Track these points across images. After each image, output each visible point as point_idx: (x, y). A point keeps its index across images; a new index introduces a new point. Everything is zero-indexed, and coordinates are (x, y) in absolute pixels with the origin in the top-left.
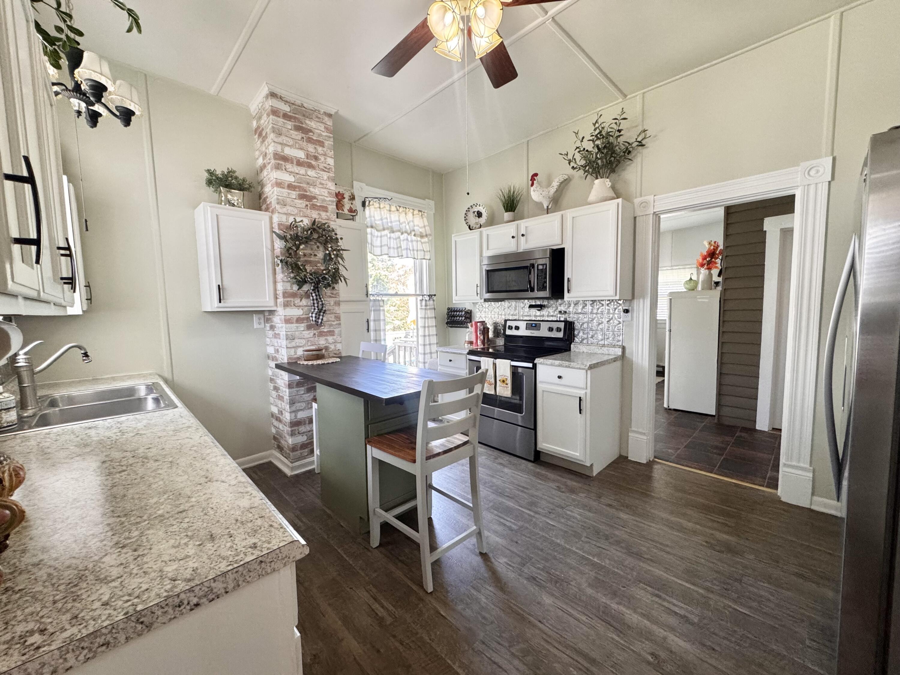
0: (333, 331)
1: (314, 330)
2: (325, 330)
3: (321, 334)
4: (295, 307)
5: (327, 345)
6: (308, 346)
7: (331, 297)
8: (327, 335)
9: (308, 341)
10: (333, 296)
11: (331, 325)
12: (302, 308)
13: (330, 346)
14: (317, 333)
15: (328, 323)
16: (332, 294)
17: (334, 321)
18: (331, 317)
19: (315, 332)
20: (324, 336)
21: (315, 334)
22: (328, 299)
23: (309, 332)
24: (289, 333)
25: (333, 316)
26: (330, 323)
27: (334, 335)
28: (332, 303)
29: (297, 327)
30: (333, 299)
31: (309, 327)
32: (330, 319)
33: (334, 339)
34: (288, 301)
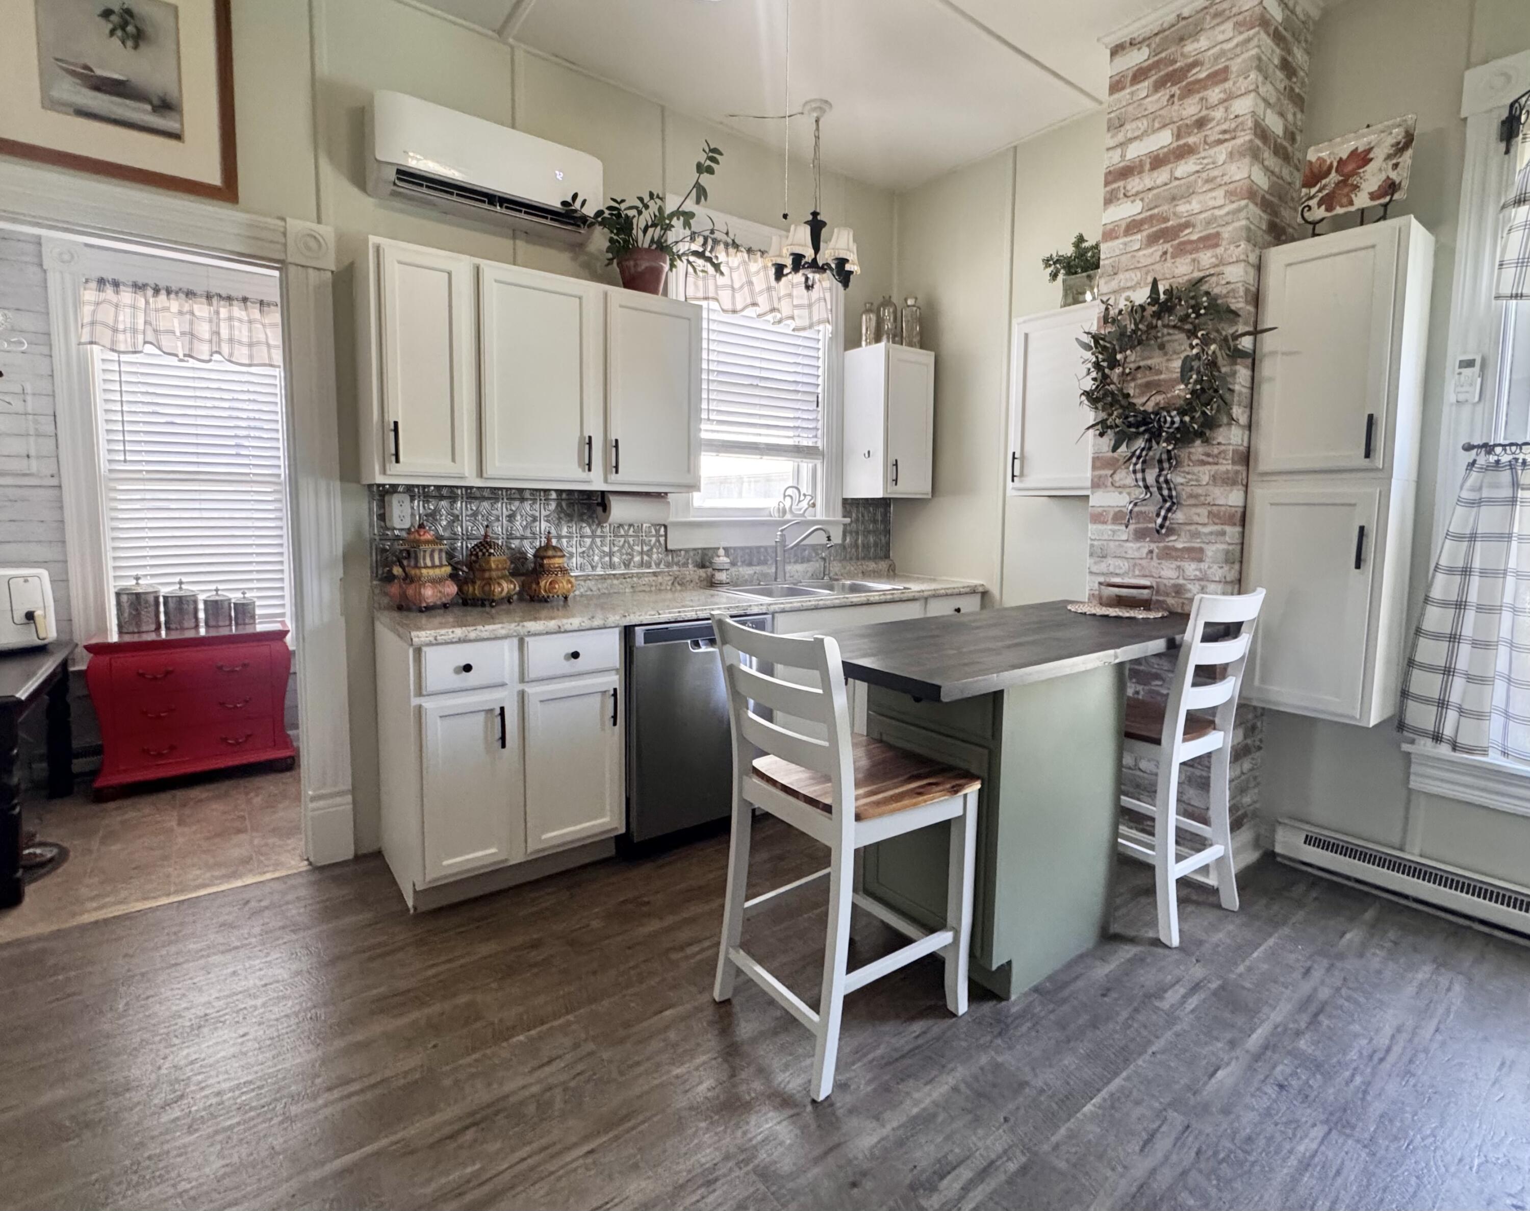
0: (1201, 550)
1: (1152, 541)
2: (1179, 545)
3: (1168, 554)
4: (1113, 489)
5: (1181, 581)
6: (1135, 577)
7: (1203, 463)
8: (1182, 559)
9: (1135, 565)
10: (1210, 460)
11: (1195, 535)
12: (1128, 490)
13: (1189, 586)
14: (1156, 551)
15: (1188, 528)
16: (1208, 455)
17: (1204, 525)
18: (1199, 515)
19: (1153, 546)
20: (1176, 559)
21: (1151, 552)
22: (1196, 469)
23: (1138, 545)
24: (1096, 543)
25: (1204, 511)
26: (1193, 528)
27: (1201, 560)
28: (1205, 479)
29: (1114, 532)
30: (1208, 467)
31: (1140, 535)
32: (1196, 519)
33: (1200, 570)
34: (1100, 477)
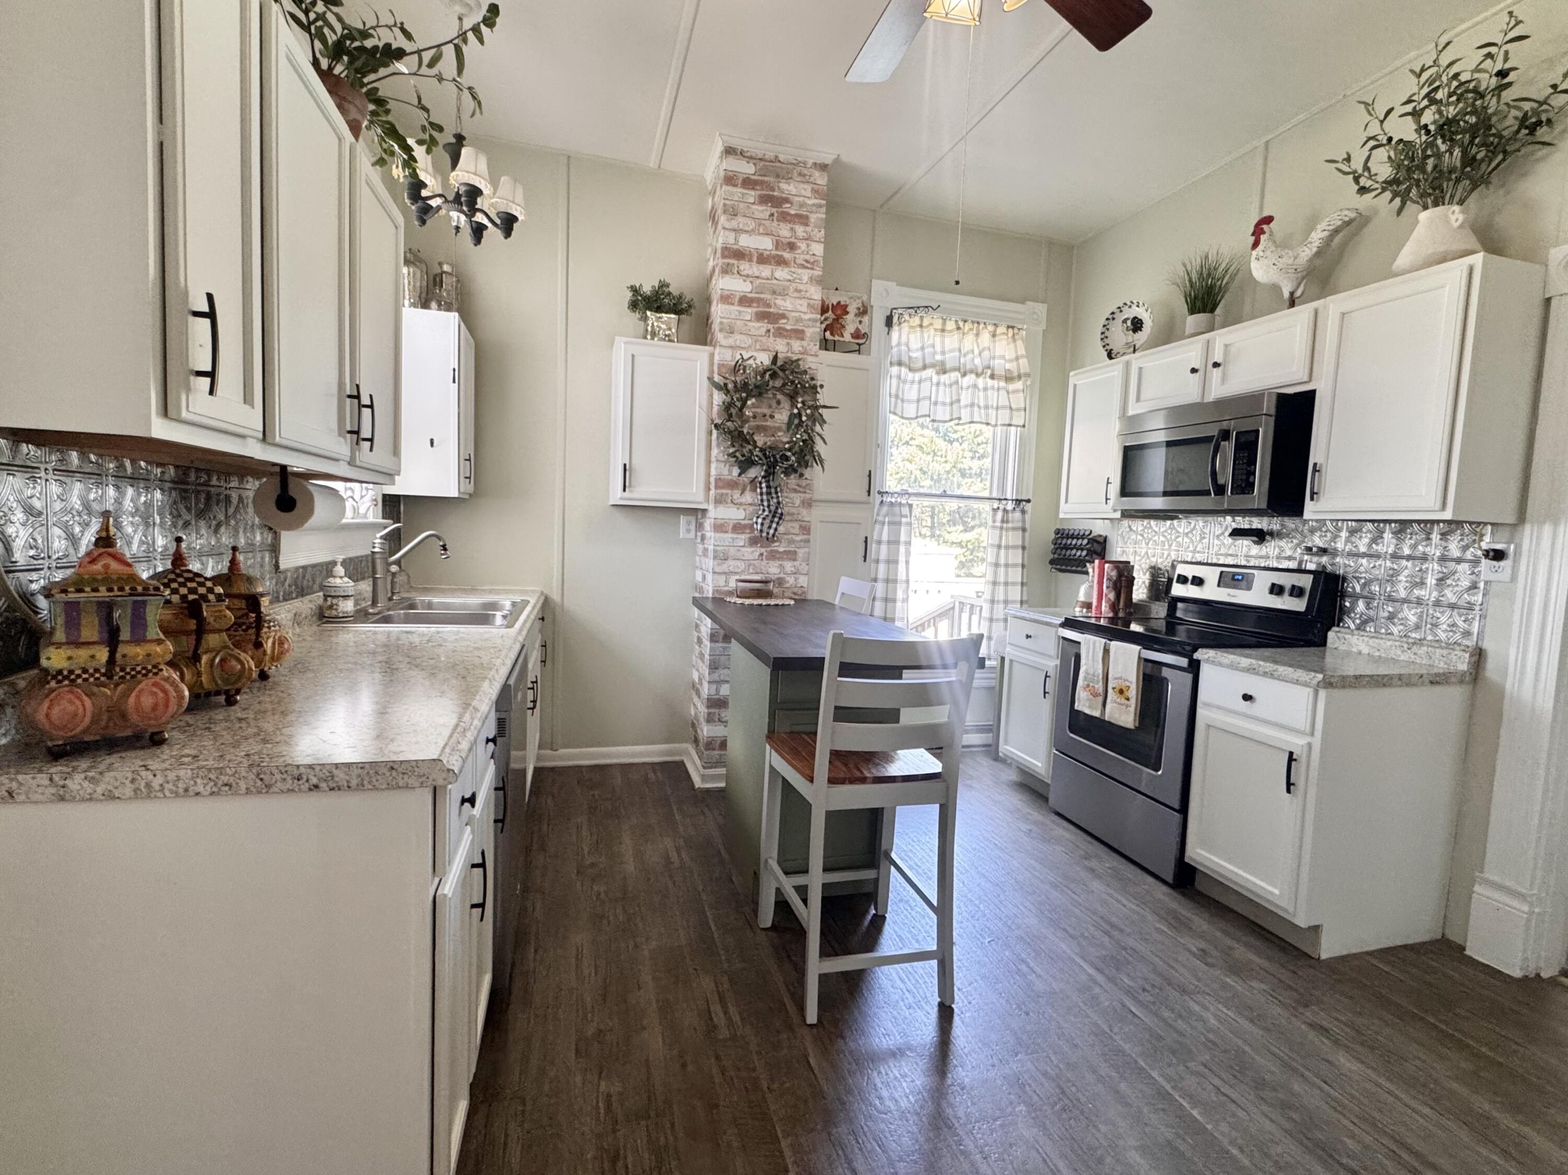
0: (795, 552)
1: (761, 547)
2: (781, 549)
3: (773, 556)
4: (732, 505)
5: (782, 575)
6: (749, 574)
7: (795, 491)
8: (783, 559)
9: (749, 566)
10: (801, 489)
11: (791, 542)
12: (744, 507)
13: (788, 579)
14: (765, 554)
15: (786, 537)
16: (799, 485)
17: (797, 535)
18: (793, 528)
19: (763, 550)
20: (779, 559)
21: (762, 554)
22: (792, 495)
23: (752, 549)
24: (718, 548)
25: (797, 525)
26: (790, 537)
27: (795, 560)
28: (798, 502)
29: (733, 539)
30: (800, 494)
31: (753, 542)
32: (792, 531)
33: (794, 567)
34: (722, 494)
